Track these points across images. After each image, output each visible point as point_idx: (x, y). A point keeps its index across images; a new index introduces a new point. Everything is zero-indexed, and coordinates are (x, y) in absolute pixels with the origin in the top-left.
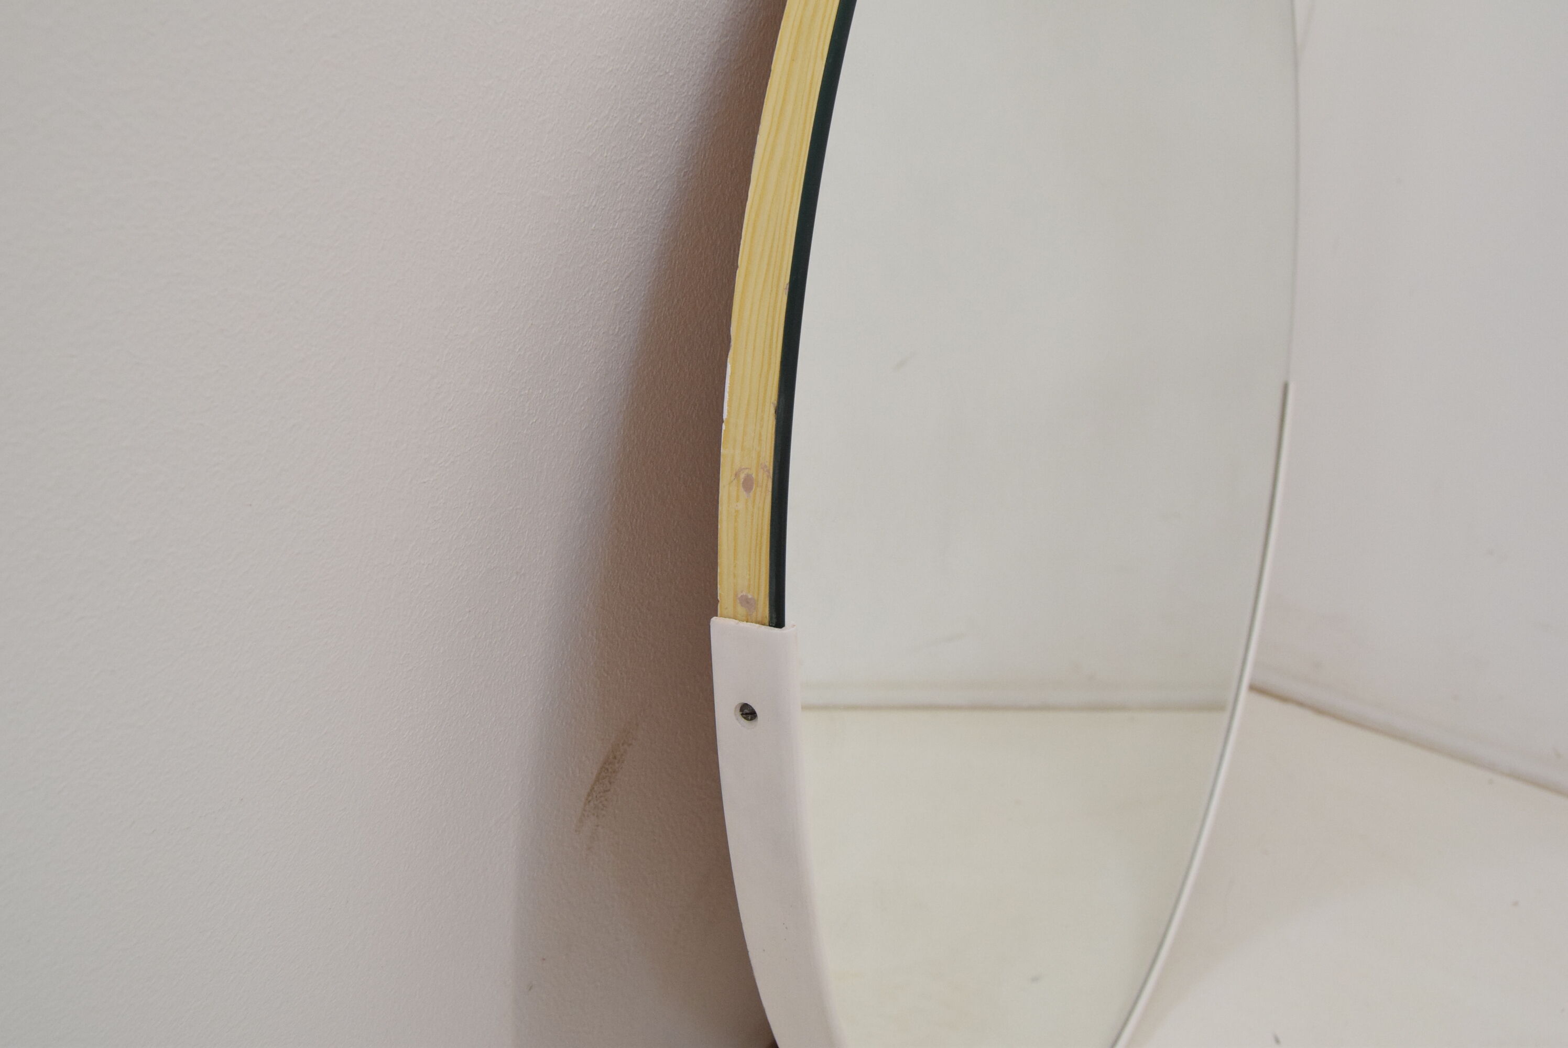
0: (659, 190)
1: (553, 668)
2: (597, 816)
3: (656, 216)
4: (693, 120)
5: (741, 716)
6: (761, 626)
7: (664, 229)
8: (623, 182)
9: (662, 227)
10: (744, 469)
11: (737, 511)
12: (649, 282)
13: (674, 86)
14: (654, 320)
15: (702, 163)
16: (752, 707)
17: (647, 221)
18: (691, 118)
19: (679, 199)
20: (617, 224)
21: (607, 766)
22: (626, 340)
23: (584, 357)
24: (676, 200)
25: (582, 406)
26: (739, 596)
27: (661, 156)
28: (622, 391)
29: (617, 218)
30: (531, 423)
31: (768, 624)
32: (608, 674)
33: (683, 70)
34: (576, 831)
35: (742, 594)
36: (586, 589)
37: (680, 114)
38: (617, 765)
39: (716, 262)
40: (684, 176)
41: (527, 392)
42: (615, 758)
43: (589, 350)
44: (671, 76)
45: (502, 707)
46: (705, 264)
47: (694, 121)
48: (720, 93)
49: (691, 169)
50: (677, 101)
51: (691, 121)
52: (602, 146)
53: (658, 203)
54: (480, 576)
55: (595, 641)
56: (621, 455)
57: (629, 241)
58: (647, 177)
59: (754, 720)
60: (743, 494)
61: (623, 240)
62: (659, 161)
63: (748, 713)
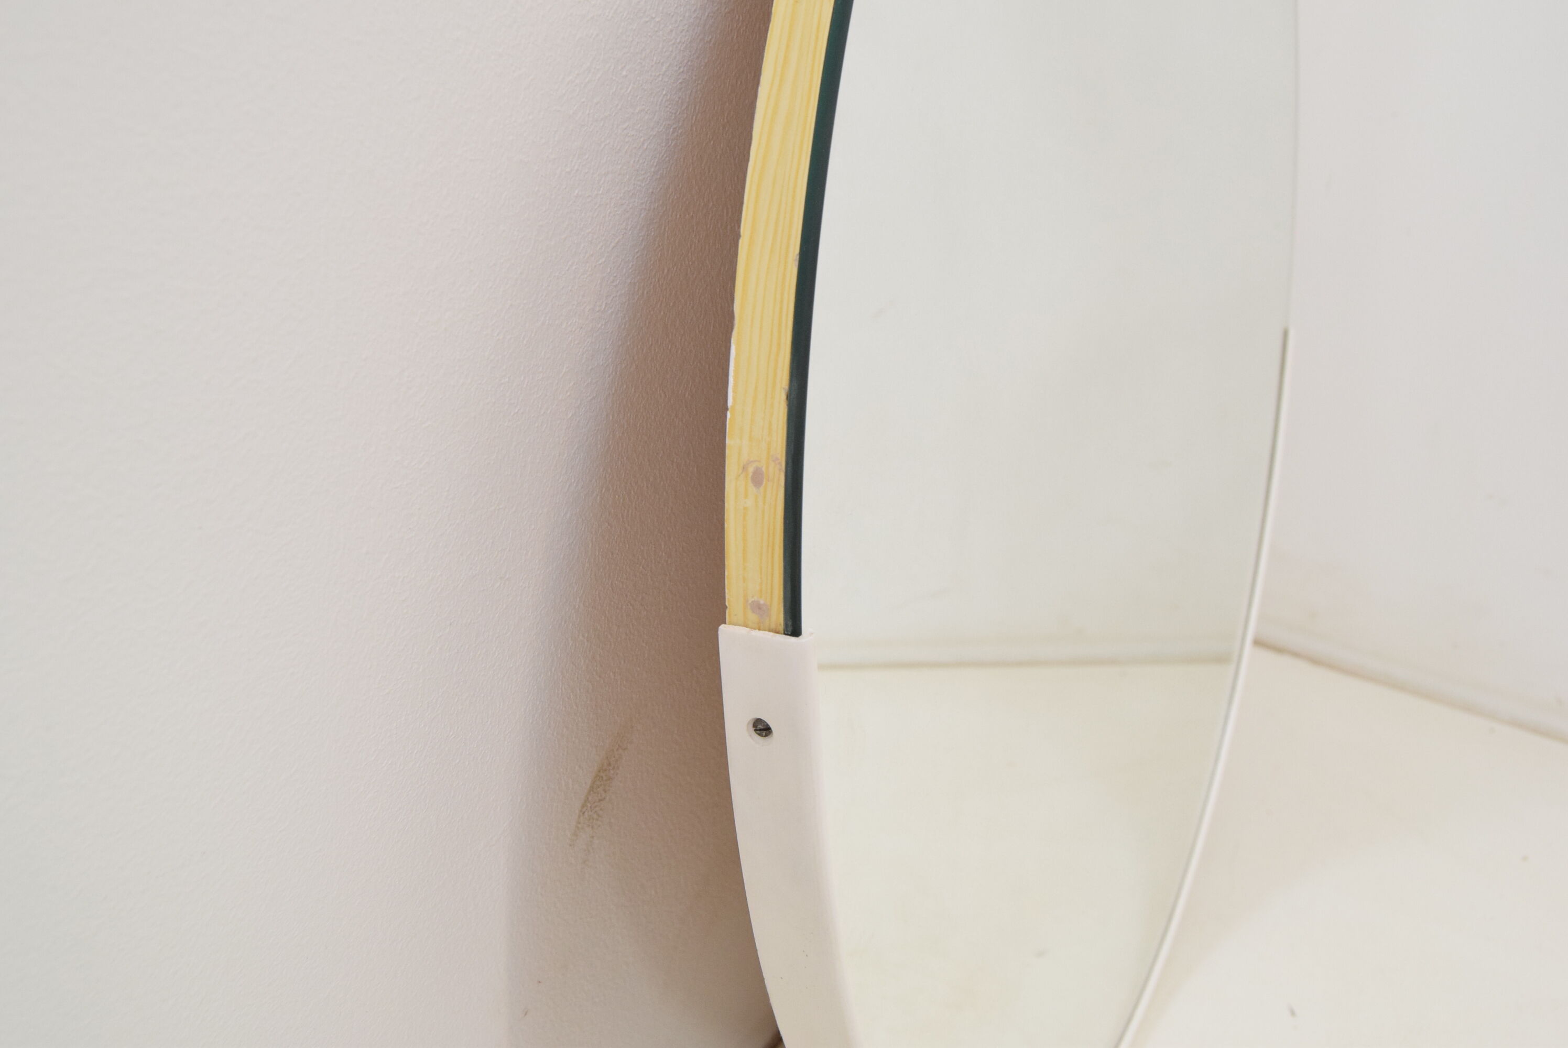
0: (646, 149)
1: (542, 676)
2: (592, 827)
3: (644, 179)
4: (682, 70)
5: (754, 732)
6: (775, 634)
7: (652, 192)
8: (608, 141)
9: (651, 190)
10: (752, 461)
11: (745, 509)
12: (637, 252)
13: (661, 32)
14: (643, 293)
15: (692, 117)
16: (766, 722)
17: (634, 184)
18: (680, 67)
19: (668, 159)
20: (602, 189)
21: (602, 774)
22: (613, 316)
23: (569, 337)
24: (664, 160)
25: (567, 392)
26: (750, 602)
27: (649, 112)
28: (611, 372)
29: (602, 182)
30: (512, 414)
31: (783, 632)
32: (600, 677)
33: (669, 14)
34: (570, 845)
35: (753, 599)
36: (575, 589)
37: (668, 65)
38: (612, 772)
39: (708, 226)
40: (673, 133)
41: (507, 380)
42: (609, 764)
43: (574, 329)
44: (658, 22)
45: (489, 723)
46: (697, 228)
47: (683, 72)
48: (711, 39)
49: (680, 124)
50: (664, 50)
51: (679, 72)
52: (584, 102)
53: (646, 163)
54: (461, 585)
55: (586, 644)
56: (611, 442)
57: (614, 208)
58: (633, 135)
59: (769, 737)
60: (752, 488)
61: (608, 206)
62: (646, 118)
63: (762, 729)
